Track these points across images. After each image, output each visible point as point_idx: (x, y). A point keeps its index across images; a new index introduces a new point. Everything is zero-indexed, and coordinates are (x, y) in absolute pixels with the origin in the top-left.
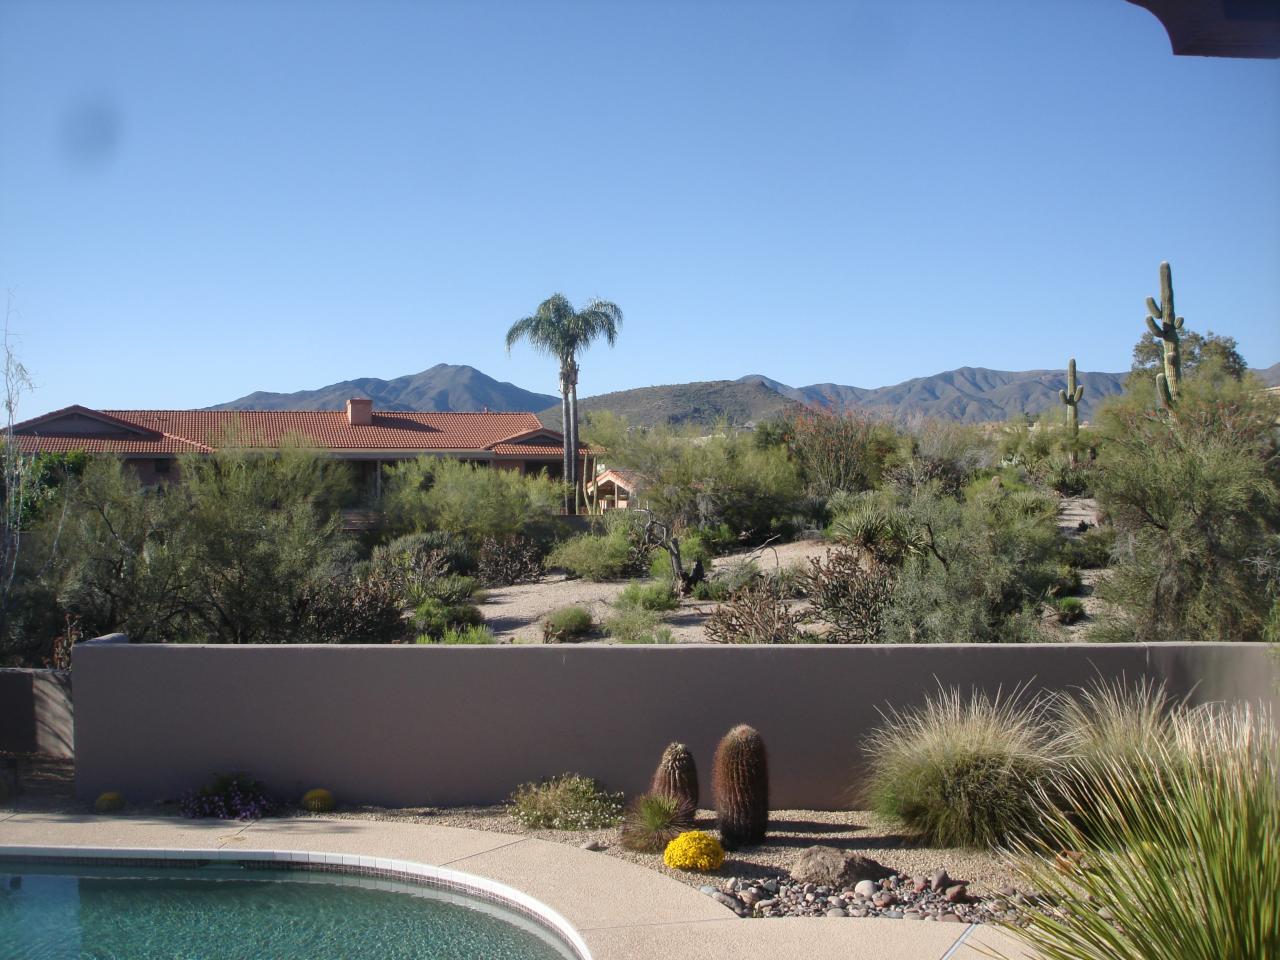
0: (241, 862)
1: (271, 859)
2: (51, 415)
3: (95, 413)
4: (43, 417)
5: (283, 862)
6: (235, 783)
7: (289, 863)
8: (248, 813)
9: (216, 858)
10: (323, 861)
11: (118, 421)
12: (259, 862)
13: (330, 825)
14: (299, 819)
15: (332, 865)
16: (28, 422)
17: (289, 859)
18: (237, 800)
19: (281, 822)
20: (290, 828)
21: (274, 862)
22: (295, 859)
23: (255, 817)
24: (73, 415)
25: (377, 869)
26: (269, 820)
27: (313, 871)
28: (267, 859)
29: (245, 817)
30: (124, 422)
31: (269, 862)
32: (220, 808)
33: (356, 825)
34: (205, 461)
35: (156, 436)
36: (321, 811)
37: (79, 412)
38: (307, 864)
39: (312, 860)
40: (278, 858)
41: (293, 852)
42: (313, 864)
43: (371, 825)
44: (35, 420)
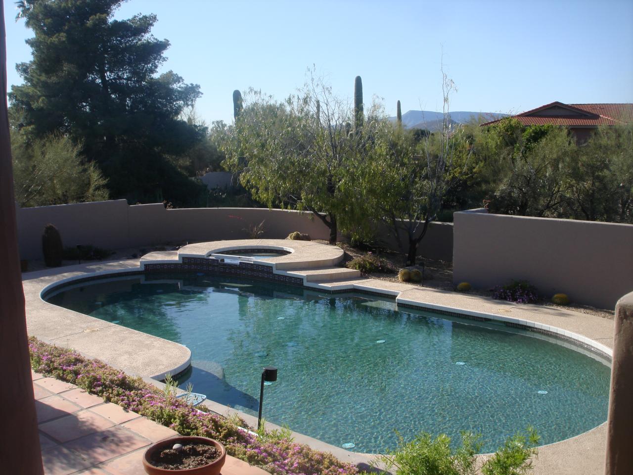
0: (505, 322)
1: (517, 323)
2: (544, 107)
3: (567, 106)
4: (541, 108)
5: (523, 325)
6: (520, 285)
7: (525, 326)
8: (521, 300)
9: (492, 318)
10: (540, 328)
11: (577, 109)
12: (511, 323)
13: (556, 311)
14: (547, 307)
15: (545, 330)
16: (533, 111)
17: (525, 324)
18: (518, 294)
19: (535, 307)
20: (536, 310)
21: (519, 325)
22: (528, 325)
23: (524, 302)
24: (555, 106)
25: (565, 336)
26: (530, 305)
27: (536, 332)
28: (515, 322)
29: (519, 302)
30: (581, 110)
31: (516, 324)
32: (508, 296)
33: (571, 314)
34: (610, 129)
35: (596, 117)
36: (558, 304)
37: (558, 105)
38: (534, 328)
39: (536, 326)
40: (521, 323)
41: (528, 321)
42: (536, 328)
43: (579, 316)
44: (537, 110)
